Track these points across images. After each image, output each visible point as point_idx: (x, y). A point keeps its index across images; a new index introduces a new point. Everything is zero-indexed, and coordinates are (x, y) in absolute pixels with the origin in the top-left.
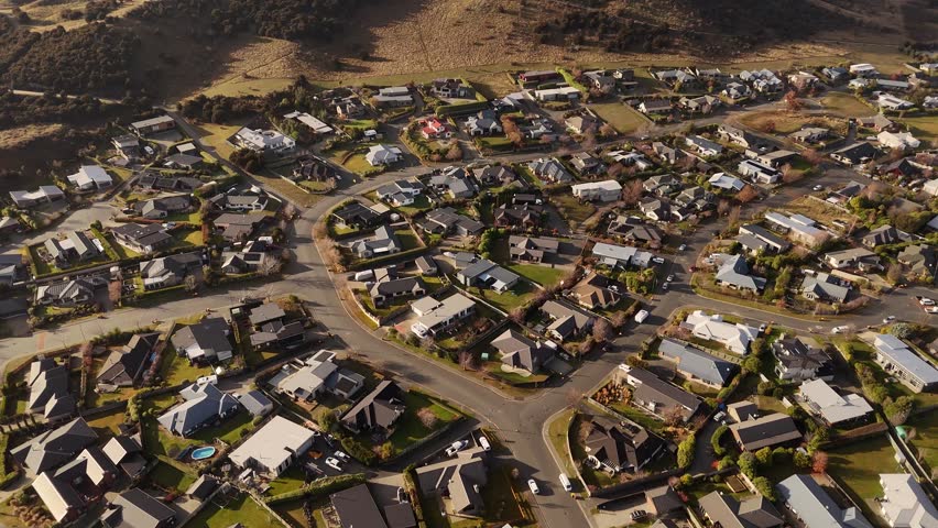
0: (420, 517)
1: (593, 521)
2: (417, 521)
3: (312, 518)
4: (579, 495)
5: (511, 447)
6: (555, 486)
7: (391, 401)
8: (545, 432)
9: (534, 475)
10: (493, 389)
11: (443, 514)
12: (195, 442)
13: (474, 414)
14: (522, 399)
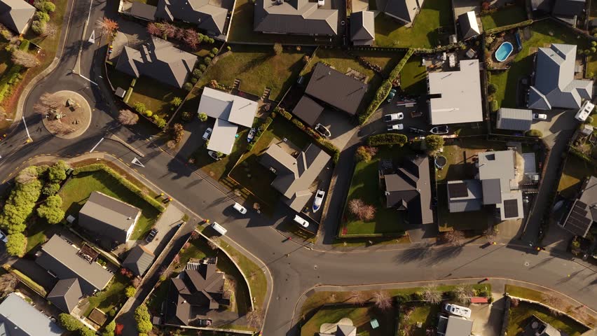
0: (295, 121)
1: (182, 210)
2: (294, 117)
3: (370, 68)
4: (204, 226)
5: (282, 235)
6: (226, 221)
7: (405, 204)
8: (266, 271)
9: (247, 220)
10: (340, 289)
11: (286, 140)
12: (522, 56)
13: (334, 249)
14: (308, 294)
